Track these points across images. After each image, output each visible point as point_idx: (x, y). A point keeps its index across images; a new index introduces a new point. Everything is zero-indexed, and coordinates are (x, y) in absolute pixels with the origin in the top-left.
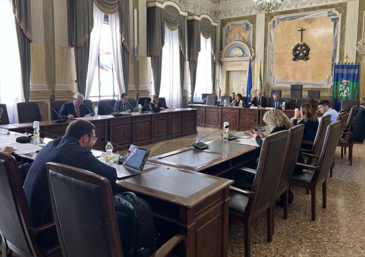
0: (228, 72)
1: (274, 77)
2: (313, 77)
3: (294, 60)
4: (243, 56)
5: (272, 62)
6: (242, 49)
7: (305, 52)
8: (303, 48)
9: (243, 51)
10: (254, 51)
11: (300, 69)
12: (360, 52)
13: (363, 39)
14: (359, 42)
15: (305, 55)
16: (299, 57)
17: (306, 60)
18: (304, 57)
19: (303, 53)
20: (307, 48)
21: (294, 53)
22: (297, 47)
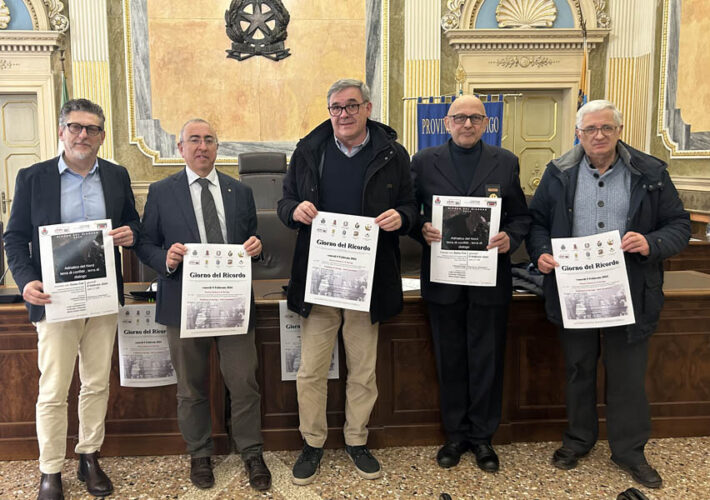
1: (157, 123)
2: (305, 126)
5: (145, 60)
7: (272, 25)
8: (265, 8)
9: (8, 4)
10: (60, 10)
11: (259, 93)
12: (455, 37)
14: (449, 3)
15: (273, 37)
16: (253, 45)
17: (277, 60)
18: (270, 47)
19: (266, 31)
20: (282, 12)
21: (230, 26)
22: (243, 6)
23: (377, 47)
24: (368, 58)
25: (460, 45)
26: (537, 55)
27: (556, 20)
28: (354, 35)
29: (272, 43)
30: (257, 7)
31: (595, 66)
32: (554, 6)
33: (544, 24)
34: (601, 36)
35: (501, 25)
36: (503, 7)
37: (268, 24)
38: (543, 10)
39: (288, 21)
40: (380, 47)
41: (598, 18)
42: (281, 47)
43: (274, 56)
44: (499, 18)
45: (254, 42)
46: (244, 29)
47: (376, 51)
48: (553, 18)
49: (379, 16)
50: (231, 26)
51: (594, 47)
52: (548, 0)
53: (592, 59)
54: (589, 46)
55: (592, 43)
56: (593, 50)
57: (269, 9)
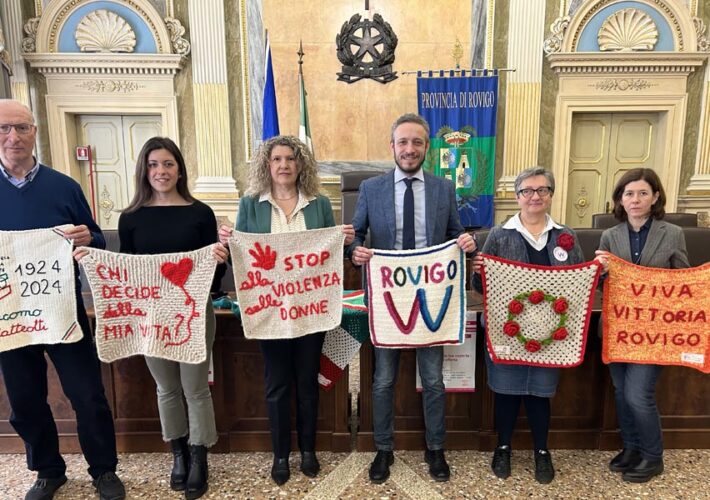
0: (75, 118)
3: (341, 78)
4: (135, 49)
6: (128, 21)
7: (380, 48)
8: (375, 32)
9: (134, 28)
10: (182, 34)
11: (367, 115)
12: (557, 61)
13: (561, 14)
14: (552, 26)
15: (382, 60)
16: (362, 68)
17: (384, 82)
18: (379, 70)
19: (376, 55)
20: (390, 36)
21: (340, 49)
22: (353, 30)
25: (561, 68)
26: (636, 78)
27: (657, 43)
29: (380, 66)
30: (367, 31)
31: (692, 89)
32: (656, 29)
33: (645, 47)
34: (700, 60)
35: (603, 48)
36: (606, 30)
37: (377, 47)
38: (644, 33)
39: (396, 44)
41: (698, 42)
42: (389, 70)
43: (382, 78)
44: (600, 41)
45: (364, 65)
46: (354, 54)
48: (654, 41)
49: (483, 40)
50: (342, 49)
51: (693, 70)
52: (650, 23)
53: (690, 82)
54: (688, 70)
55: (691, 67)
56: (691, 73)
57: (378, 33)
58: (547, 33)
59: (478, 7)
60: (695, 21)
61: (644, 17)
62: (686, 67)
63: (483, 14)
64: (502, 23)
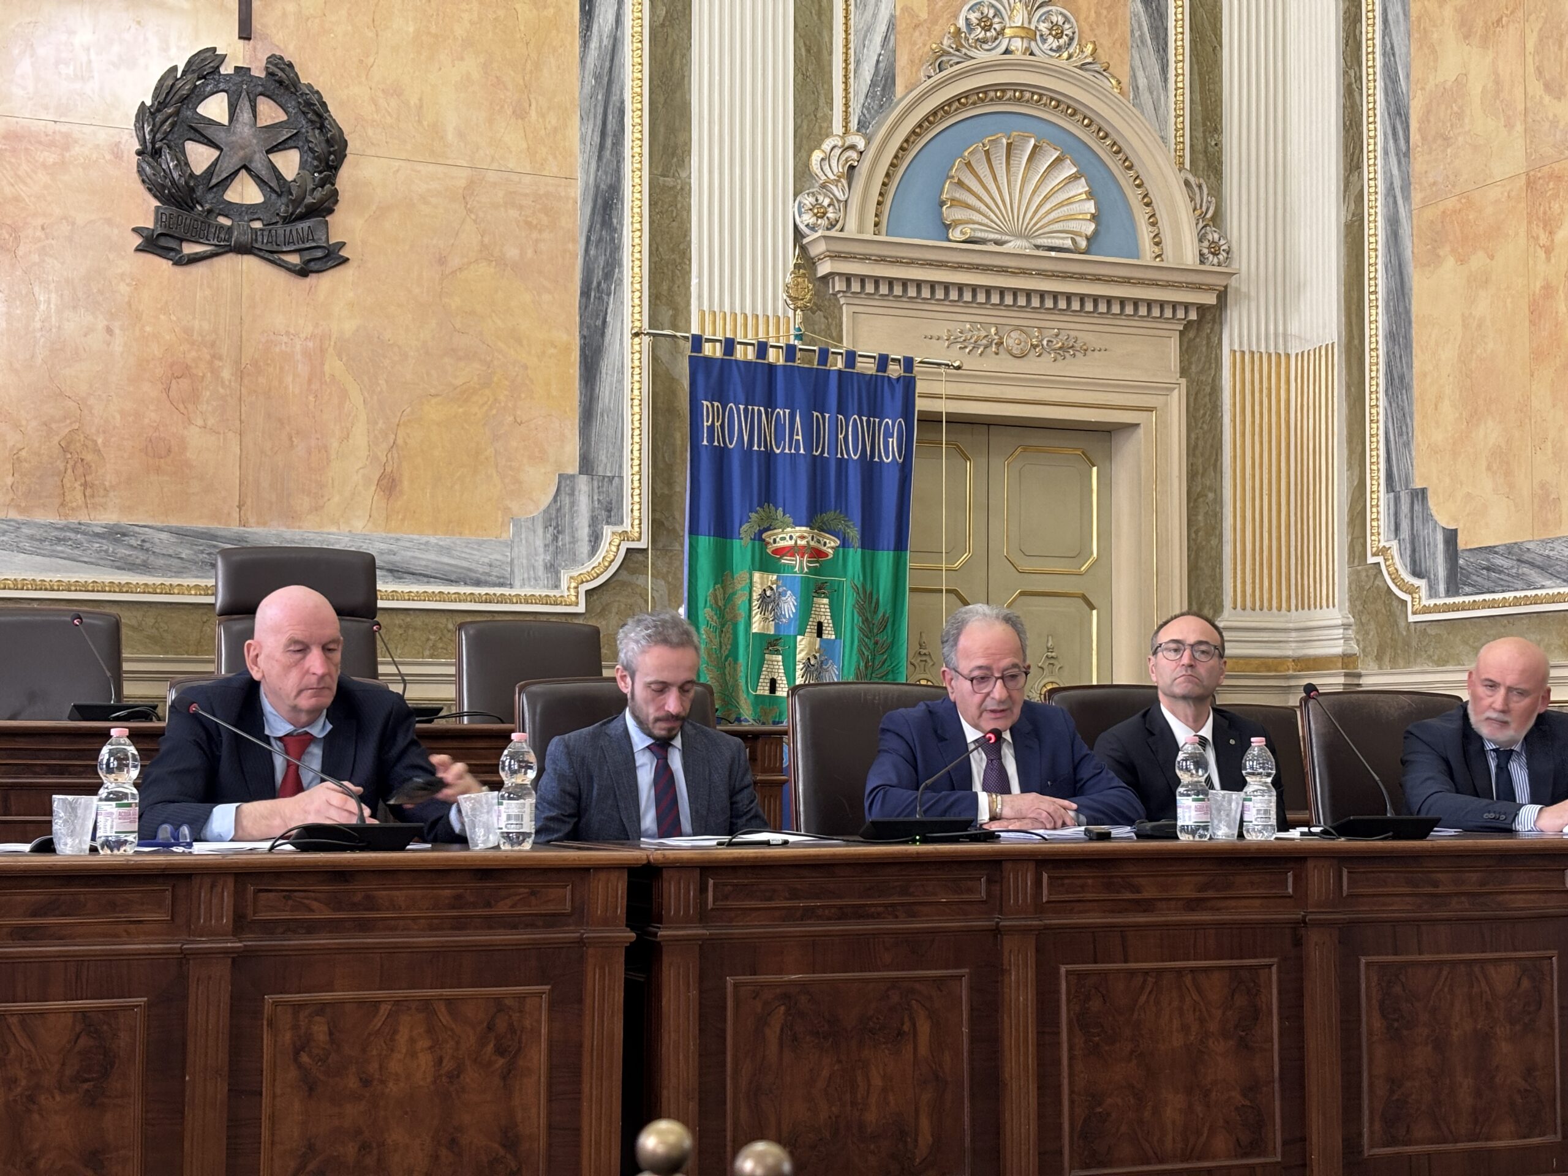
2: (389, 485)
3: (154, 243)
7: (289, 163)
8: (270, 113)
11: (240, 374)
12: (836, 256)
13: (837, 127)
14: (817, 155)
15: (297, 202)
16: (224, 221)
17: (303, 272)
18: (281, 230)
19: (272, 182)
20: (322, 128)
21: (150, 152)
22: (196, 96)
23: (613, 264)
24: (585, 293)
25: (848, 278)
26: (1054, 324)
27: (1096, 233)
28: (545, 220)
29: (289, 220)
30: (244, 105)
31: (1194, 369)
32: (1091, 195)
33: (1068, 243)
34: (1210, 288)
35: (956, 234)
36: (960, 184)
37: (278, 159)
38: (1061, 205)
39: (341, 156)
40: (621, 265)
41: (1200, 241)
42: (320, 235)
43: (294, 259)
44: (951, 214)
45: (229, 209)
46: (198, 172)
47: (608, 275)
48: (1090, 228)
49: (618, 173)
50: (156, 153)
51: (1193, 316)
52: (1074, 178)
53: (1187, 350)
54: (1181, 314)
55: (1187, 307)
56: (1189, 325)
57: (282, 117)
58: (803, 176)
59: (598, 77)
60: (1187, 183)
61: (1058, 161)
62: (1174, 306)
63: (614, 98)
64: (672, 130)
